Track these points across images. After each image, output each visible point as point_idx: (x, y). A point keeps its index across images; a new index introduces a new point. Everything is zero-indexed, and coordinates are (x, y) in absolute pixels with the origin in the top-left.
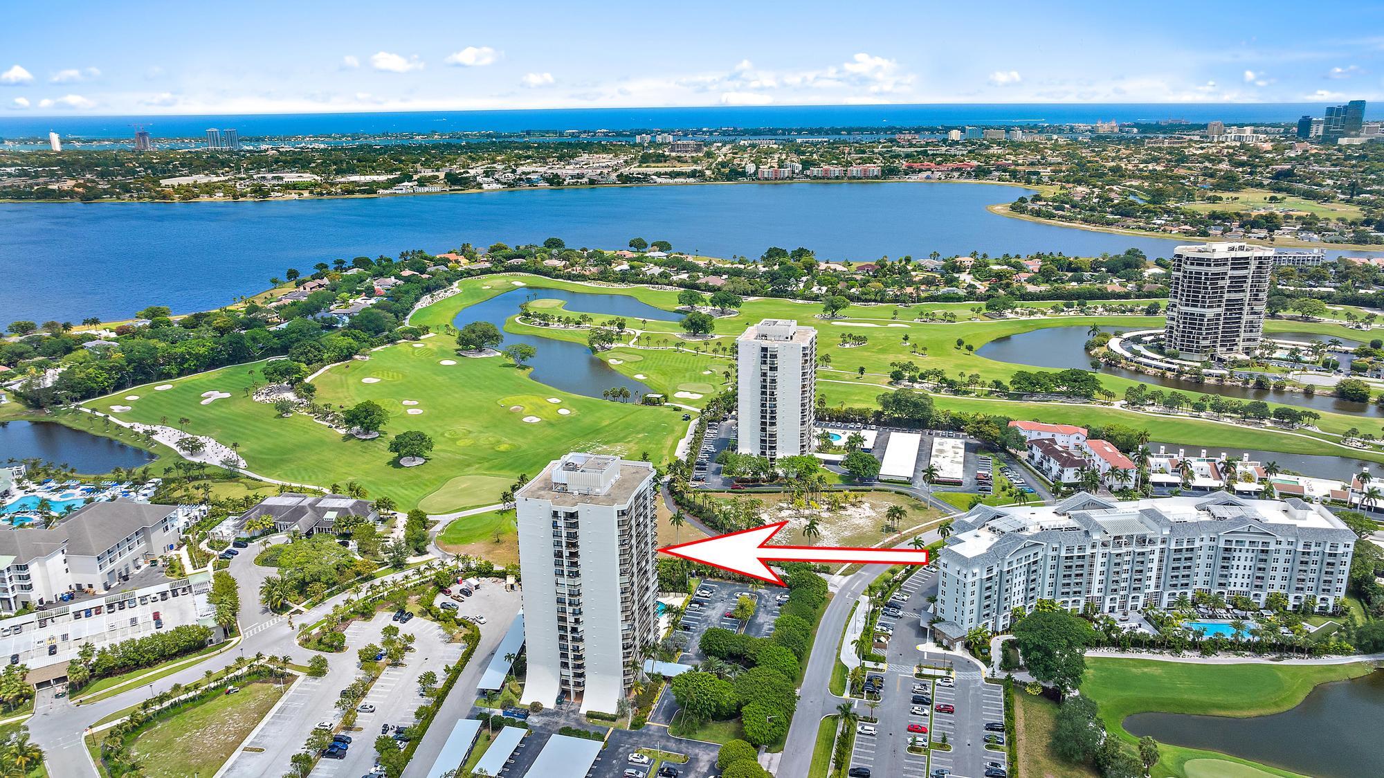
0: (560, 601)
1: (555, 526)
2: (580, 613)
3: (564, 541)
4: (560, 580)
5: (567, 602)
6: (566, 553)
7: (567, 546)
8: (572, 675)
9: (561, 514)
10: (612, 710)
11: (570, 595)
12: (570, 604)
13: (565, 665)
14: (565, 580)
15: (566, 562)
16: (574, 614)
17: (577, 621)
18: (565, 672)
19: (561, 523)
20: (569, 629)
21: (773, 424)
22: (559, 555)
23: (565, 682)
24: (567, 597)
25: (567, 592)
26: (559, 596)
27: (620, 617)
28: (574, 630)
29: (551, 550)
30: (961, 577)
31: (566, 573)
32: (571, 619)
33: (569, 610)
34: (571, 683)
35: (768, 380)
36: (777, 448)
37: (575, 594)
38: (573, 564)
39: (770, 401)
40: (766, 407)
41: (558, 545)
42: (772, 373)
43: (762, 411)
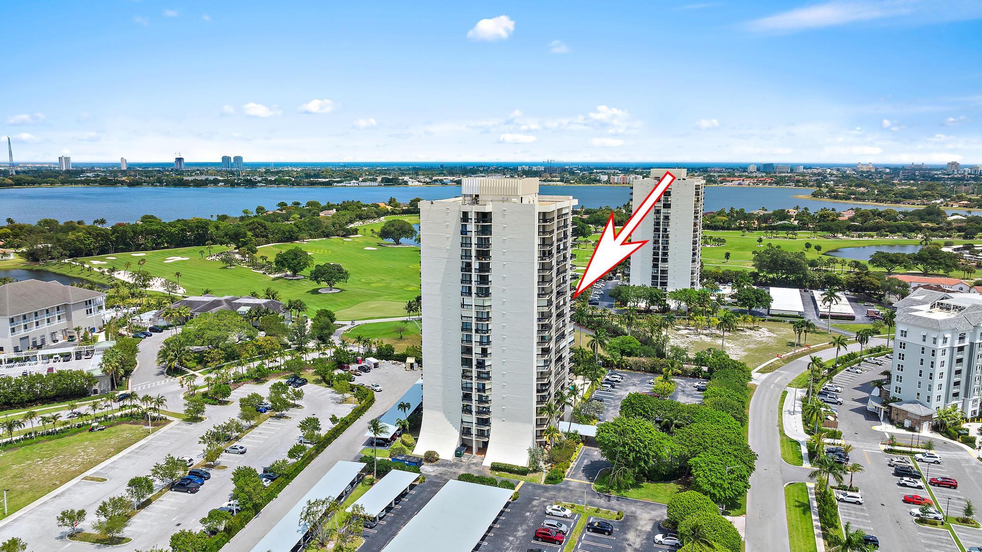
0: (466, 327)
1: (464, 232)
2: (489, 343)
3: (474, 248)
4: (467, 300)
5: (474, 327)
6: (475, 265)
7: (477, 257)
8: (475, 421)
9: (472, 216)
10: (523, 461)
11: (477, 319)
12: (477, 331)
13: (467, 410)
14: (473, 300)
15: (474, 277)
16: (481, 343)
17: (484, 352)
18: (467, 418)
19: (472, 227)
20: (474, 363)
21: (665, 260)
22: (467, 267)
23: (466, 432)
24: (474, 321)
25: (474, 315)
26: (465, 320)
27: (536, 350)
28: (481, 364)
29: (458, 264)
30: (929, 344)
31: (474, 290)
32: (477, 349)
33: (476, 337)
34: (474, 431)
35: (662, 217)
36: (668, 284)
37: (484, 317)
38: (484, 280)
39: (663, 237)
40: (659, 243)
41: (466, 255)
42: (665, 210)
43: (654, 248)
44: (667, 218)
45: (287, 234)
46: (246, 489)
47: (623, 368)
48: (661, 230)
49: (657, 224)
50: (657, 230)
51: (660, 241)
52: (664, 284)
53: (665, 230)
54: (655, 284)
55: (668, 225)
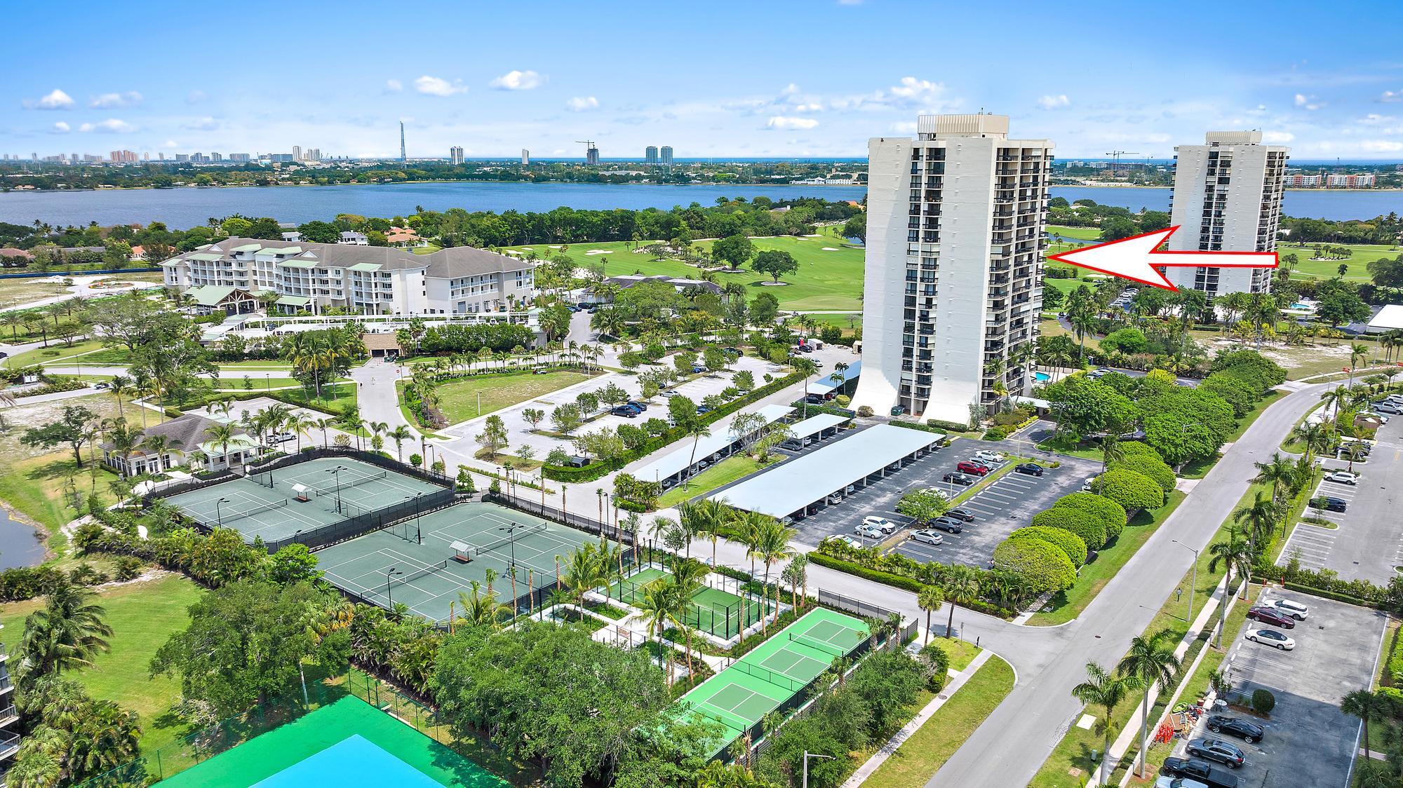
0: (911, 276)
1: (914, 170)
2: (934, 293)
3: (924, 188)
4: (914, 246)
5: (919, 275)
6: (924, 206)
7: (927, 198)
8: (914, 378)
9: (924, 153)
10: (964, 418)
11: (924, 266)
12: (922, 280)
13: (907, 366)
14: (920, 246)
15: (922, 220)
16: (926, 293)
17: (929, 303)
18: (906, 375)
19: (923, 165)
20: (918, 314)
22: (915, 210)
23: (905, 390)
24: (919, 268)
25: (920, 262)
26: (910, 267)
27: (986, 303)
28: (924, 317)
29: (907, 207)
31: (921, 235)
32: (921, 300)
33: (921, 287)
34: (913, 390)
35: (1215, 196)
36: (1218, 287)
37: (930, 265)
38: (933, 223)
39: (1215, 224)
40: (1208, 232)
41: (915, 197)
42: (1221, 187)
43: (1202, 239)
44: (1222, 197)
45: (728, 227)
46: (681, 407)
47: (1119, 367)
48: (1213, 213)
49: (1208, 205)
50: (1207, 213)
51: (1211, 229)
52: (1212, 287)
53: (1219, 214)
54: (1199, 287)
55: (1224, 207)
